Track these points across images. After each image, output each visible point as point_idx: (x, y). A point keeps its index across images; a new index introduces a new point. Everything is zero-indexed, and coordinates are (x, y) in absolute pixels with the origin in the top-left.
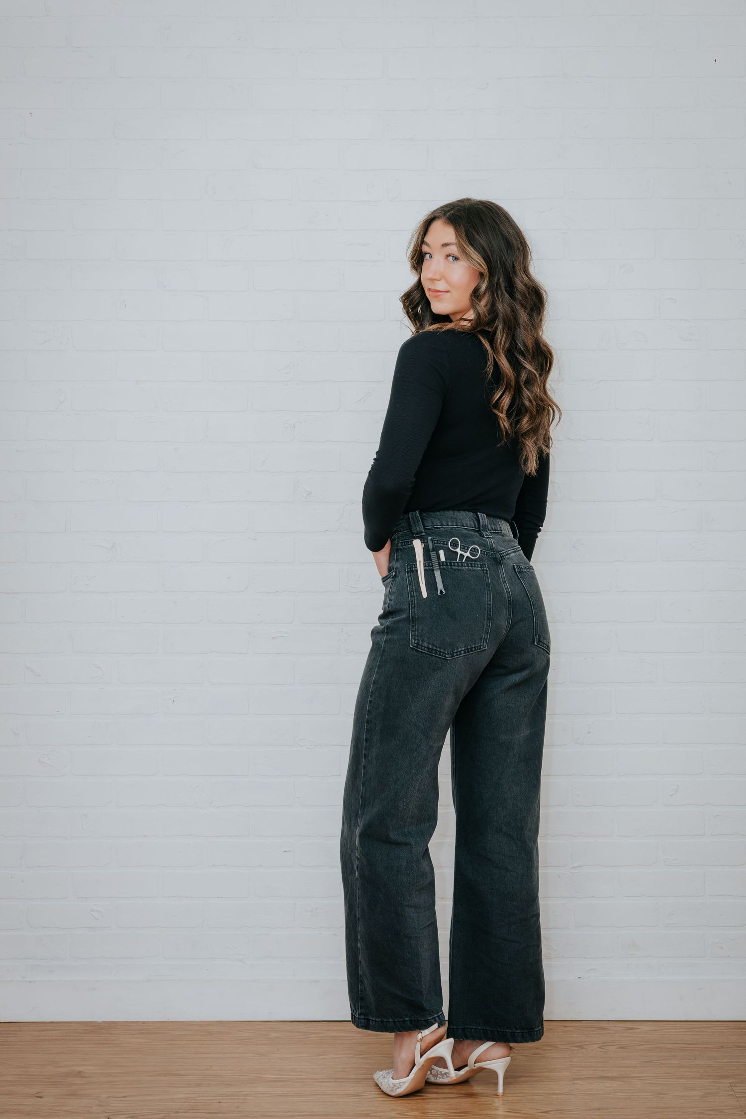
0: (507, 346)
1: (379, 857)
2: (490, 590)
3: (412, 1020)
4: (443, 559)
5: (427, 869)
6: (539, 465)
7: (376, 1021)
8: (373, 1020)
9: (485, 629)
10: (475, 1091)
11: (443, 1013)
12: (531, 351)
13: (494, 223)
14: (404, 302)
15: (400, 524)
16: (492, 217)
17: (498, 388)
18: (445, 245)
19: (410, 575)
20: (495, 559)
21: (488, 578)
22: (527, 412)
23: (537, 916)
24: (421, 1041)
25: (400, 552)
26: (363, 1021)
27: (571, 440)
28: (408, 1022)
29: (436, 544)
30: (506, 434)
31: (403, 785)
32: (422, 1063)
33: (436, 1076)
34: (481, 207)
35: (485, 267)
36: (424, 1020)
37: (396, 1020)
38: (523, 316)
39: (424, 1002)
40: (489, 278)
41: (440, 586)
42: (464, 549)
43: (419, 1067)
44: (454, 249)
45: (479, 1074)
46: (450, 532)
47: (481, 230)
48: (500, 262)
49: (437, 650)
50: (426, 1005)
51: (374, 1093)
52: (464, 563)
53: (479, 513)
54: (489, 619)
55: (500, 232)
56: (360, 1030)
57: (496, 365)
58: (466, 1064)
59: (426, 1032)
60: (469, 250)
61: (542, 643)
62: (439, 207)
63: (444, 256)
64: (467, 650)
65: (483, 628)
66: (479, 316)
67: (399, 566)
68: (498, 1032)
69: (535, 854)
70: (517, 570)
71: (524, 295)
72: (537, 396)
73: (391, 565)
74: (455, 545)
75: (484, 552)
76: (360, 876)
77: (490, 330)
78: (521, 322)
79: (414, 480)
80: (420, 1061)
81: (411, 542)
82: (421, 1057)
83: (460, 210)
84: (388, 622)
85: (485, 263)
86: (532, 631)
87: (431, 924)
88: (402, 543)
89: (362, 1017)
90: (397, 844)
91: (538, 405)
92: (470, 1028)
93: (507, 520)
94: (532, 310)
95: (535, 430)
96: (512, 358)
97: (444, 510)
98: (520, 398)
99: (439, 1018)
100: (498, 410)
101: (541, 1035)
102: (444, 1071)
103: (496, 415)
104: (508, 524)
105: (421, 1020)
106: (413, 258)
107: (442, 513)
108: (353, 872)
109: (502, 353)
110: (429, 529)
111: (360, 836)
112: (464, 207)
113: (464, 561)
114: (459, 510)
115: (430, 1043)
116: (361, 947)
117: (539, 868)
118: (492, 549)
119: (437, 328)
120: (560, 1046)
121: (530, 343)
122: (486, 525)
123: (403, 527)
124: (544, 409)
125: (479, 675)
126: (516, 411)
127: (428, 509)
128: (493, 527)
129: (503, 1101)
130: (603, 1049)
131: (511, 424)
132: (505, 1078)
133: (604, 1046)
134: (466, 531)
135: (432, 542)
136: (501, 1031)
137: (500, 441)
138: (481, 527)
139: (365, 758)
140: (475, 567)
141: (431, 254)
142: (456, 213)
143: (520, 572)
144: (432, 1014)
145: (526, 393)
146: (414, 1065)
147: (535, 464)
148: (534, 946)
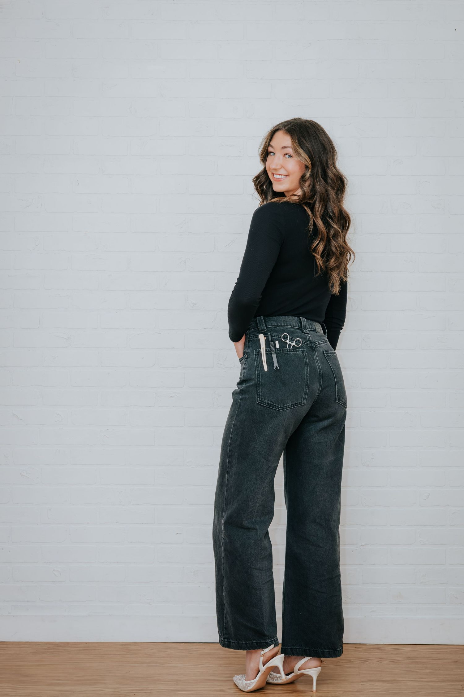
0: (322, 212)
1: (237, 537)
2: (307, 367)
3: (257, 642)
4: (278, 346)
5: (267, 545)
6: (341, 288)
7: (234, 643)
8: (232, 642)
9: (304, 392)
10: (298, 689)
11: (277, 638)
12: (337, 217)
13: (316, 135)
14: (254, 182)
15: (251, 324)
16: (314, 131)
17: (315, 239)
18: (284, 147)
19: (256, 356)
20: (311, 347)
21: (306, 359)
22: (334, 255)
23: (339, 576)
24: (263, 656)
25: (251, 342)
26: (226, 642)
27: (362, 271)
28: (255, 643)
29: (273, 337)
30: (321, 269)
31: (252, 491)
32: (264, 670)
33: (273, 679)
34: (307, 124)
35: (310, 162)
36: (265, 643)
37: (247, 642)
38: (332, 194)
39: (265, 631)
40: (312, 169)
41: (276, 364)
42: (291, 340)
43: (262, 672)
44: (290, 151)
45: (301, 678)
46: (283, 330)
47: (307, 139)
48: (319, 159)
49: (274, 405)
50: (266, 633)
51: (233, 690)
52: (291, 349)
53: (301, 318)
54: (307, 385)
55: (319, 140)
56: (225, 648)
57: (315, 225)
58: (293, 671)
59: (267, 650)
60: (300, 150)
61: (341, 401)
62: (280, 122)
63: (283, 154)
64: (293, 405)
65: (303, 391)
66: (304, 193)
67: (250, 351)
68: (313, 651)
69: (337, 537)
70: (325, 354)
71: (333, 181)
72: (340, 245)
73: (245, 350)
74: (286, 338)
75: (304, 342)
76: (224, 549)
77: (311, 202)
78: (331, 198)
79: (261, 297)
80: (263, 669)
81: (258, 336)
82: (263, 666)
83: (295, 125)
84: (243, 386)
85: (309, 160)
86: (335, 393)
87: (269, 581)
88: (252, 336)
89: (226, 640)
90: (248, 529)
91: (341, 251)
92: (296, 648)
93: (319, 322)
94: (338, 190)
95: (338, 267)
96: (324, 220)
97: (279, 315)
98: (330, 245)
99: (275, 641)
100: (316, 253)
101: (341, 653)
102: (278, 675)
103: (314, 256)
104: (320, 325)
105: (263, 643)
106: (262, 154)
107: (278, 317)
108: (220, 547)
109: (319, 217)
110: (269, 328)
111: (224, 523)
112: (297, 123)
113: (291, 348)
114: (288, 316)
115: (269, 657)
116: (225, 595)
117: (340, 545)
118: (310, 341)
119: (278, 200)
120: (352, 660)
121: (336, 211)
122: (305, 326)
123: (253, 326)
124: (344, 253)
125: (301, 421)
126: (327, 254)
127: (269, 315)
128: (311, 327)
129: (316, 695)
130: (380, 662)
131: (323, 262)
132: (317, 680)
133: (380, 660)
134: (293, 329)
135: (271, 336)
136: (315, 650)
137: (316, 273)
138: (303, 327)
139: (228, 474)
140: (298, 352)
141: (273, 153)
142: (292, 127)
143: (327, 356)
144: (270, 638)
145: (333, 243)
146: (259, 671)
147: (338, 288)
148: (336, 595)
